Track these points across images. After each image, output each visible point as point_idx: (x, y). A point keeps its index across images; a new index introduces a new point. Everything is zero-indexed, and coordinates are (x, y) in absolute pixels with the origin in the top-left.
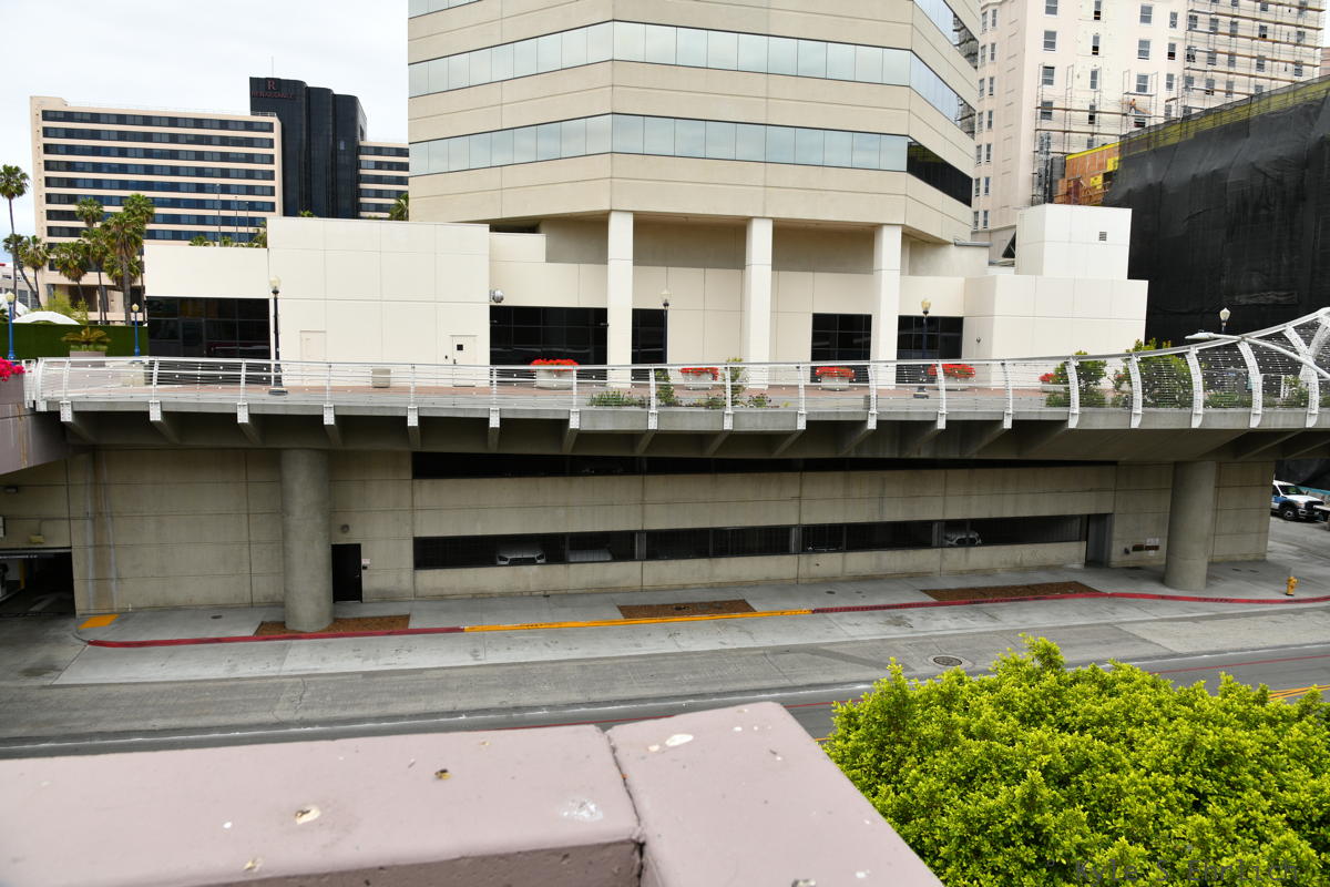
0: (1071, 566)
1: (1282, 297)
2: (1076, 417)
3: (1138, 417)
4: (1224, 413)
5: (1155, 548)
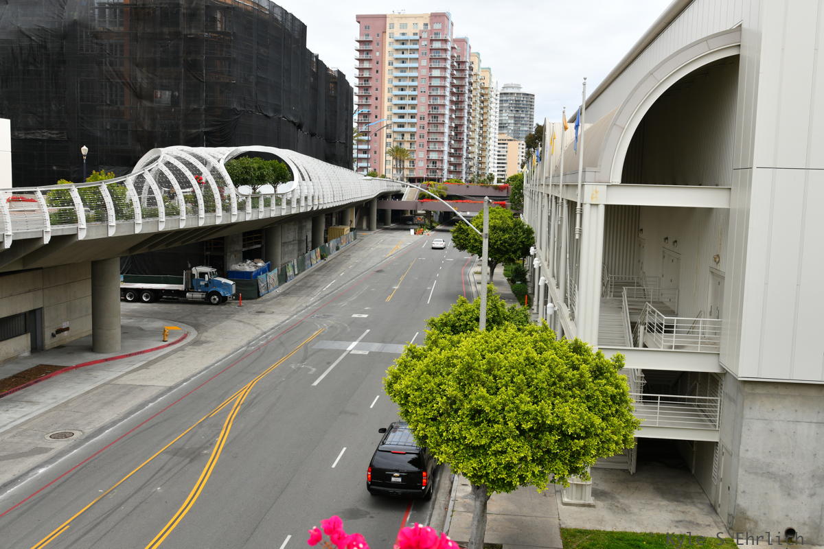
0: (22, 355)
1: (54, 135)
2: (83, 231)
3: (113, 228)
4: (148, 222)
5: (67, 329)
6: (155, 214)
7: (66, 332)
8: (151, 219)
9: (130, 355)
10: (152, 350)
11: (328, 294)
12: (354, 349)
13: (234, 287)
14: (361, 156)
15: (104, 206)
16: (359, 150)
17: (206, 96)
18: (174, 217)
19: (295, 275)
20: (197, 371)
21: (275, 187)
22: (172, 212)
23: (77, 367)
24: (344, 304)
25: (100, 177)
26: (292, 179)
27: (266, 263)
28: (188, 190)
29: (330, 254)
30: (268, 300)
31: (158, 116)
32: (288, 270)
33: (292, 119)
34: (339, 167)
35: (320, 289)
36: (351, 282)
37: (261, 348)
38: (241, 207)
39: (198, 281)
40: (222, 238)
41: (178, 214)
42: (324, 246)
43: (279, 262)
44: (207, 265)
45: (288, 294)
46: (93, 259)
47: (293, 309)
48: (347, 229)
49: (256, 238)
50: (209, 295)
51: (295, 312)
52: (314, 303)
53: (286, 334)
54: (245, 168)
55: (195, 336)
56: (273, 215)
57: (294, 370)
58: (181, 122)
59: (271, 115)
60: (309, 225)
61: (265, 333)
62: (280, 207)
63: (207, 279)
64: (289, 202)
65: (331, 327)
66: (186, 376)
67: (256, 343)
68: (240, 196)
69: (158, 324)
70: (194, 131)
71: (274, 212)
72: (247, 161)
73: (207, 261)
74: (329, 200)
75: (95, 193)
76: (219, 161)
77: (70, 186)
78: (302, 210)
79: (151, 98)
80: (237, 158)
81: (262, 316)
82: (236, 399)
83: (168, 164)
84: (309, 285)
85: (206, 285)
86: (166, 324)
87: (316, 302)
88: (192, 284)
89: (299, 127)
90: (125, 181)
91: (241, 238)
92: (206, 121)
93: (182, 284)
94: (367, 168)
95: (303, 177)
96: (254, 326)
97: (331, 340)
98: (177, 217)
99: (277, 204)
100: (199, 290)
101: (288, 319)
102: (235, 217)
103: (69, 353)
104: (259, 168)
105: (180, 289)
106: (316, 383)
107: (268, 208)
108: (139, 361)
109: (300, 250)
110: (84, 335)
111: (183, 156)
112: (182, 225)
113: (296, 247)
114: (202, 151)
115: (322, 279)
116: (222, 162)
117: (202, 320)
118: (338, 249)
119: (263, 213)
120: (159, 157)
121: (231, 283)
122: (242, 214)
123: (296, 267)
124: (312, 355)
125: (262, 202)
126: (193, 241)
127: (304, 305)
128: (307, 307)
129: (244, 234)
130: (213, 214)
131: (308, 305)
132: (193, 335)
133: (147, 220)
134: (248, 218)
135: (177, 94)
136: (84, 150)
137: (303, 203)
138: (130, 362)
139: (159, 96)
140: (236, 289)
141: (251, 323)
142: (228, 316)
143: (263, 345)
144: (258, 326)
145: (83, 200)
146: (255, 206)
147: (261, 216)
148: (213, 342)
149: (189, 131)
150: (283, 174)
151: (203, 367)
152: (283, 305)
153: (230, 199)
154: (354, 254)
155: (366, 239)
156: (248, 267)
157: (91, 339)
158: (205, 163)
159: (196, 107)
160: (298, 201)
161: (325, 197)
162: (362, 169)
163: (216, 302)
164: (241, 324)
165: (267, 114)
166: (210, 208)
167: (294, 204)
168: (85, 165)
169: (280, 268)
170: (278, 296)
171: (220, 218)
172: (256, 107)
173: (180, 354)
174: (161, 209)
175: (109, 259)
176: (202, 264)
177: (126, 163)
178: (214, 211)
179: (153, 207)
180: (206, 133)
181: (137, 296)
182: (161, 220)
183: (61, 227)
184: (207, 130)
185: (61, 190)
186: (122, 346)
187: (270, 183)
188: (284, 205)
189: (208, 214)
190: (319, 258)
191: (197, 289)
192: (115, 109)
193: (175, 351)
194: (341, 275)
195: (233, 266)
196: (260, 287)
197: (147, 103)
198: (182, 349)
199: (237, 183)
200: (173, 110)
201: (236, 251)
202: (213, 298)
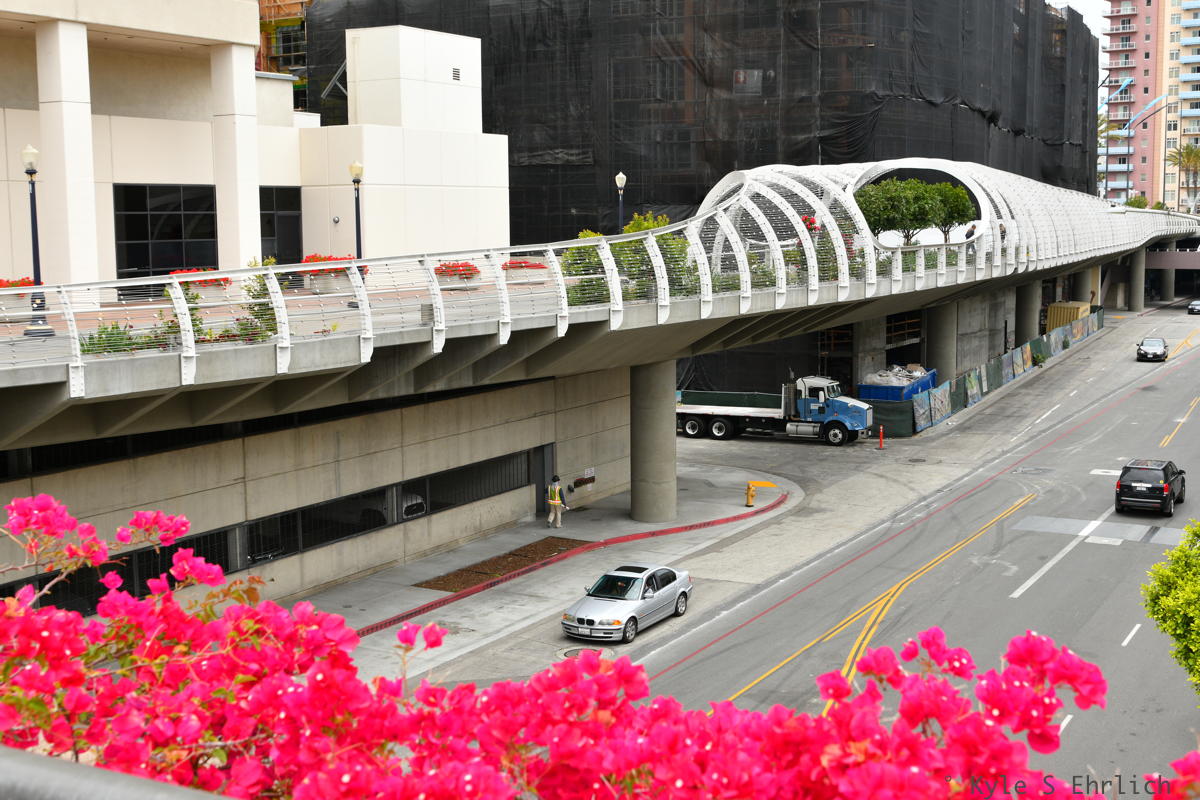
0: (524, 520)
1: (572, 156)
2: (619, 315)
3: (666, 310)
4: (722, 299)
5: (592, 480)
6: (734, 286)
7: (589, 485)
8: (728, 294)
9: (691, 527)
10: (727, 520)
11: (1044, 431)
12: (1093, 533)
13: (870, 414)
14: (1116, 167)
15: (651, 272)
16: (1110, 157)
17: (822, 75)
18: (766, 290)
19: (983, 394)
20: (803, 560)
21: (946, 233)
22: (764, 280)
23: (606, 543)
24: (1075, 449)
25: (646, 224)
26: (978, 217)
27: (928, 371)
28: (789, 242)
29: (1051, 355)
30: (932, 439)
31: (741, 115)
32: (968, 385)
33: (978, 105)
34: (1068, 191)
35: (1029, 420)
36: (1092, 407)
37: (917, 525)
38: (884, 269)
39: (807, 403)
40: (850, 327)
41: (773, 284)
42: (1040, 341)
43: (953, 370)
44: (822, 375)
45: (969, 428)
46: (634, 363)
47: (979, 455)
48: (1084, 308)
49: (911, 326)
50: (826, 427)
51: (980, 462)
52: (1017, 446)
53: (962, 501)
54: (888, 199)
55: (801, 498)
56: (942, 283)
57: (979, 568)
58: (778, 122)
59: (939, 100)
60: (1010, 302)
61: (925, 498)
62: (954, 268)
63: (822, 399)
64: (971, 261)
65: (1049, 491)
66: (784, 568)
67: (908, 517)
68: (881, 250)
69: (738, 477)
70: (801, 137)
71: (944, 278)
72: (895, 187)
73: (822, 368)
74: (1048, 256)
75: (637, 251)
76: (844, 189)
77: (599, 241)
78: (996, 274)
79: (728, 83)
80: (877, 181)
81: (919, 467)
82: (872, 611)
83: (757, 197)
84: (1008, 413)
85: (821, 410)
86: (751, 476)
87: (1021, 444)
88: (796, 407)
89: (992, 118)
90: (685, 229)
91: (884, 326)
92: (822, 118)
93: (780, 408)
94: (1125, 190)
95: (998, 212)
96: (905, 485)
97: (1049, 515)
98: (771, 290)
99: (949, 264)
100: (810, 419)
101: (967, 475)
102: (874, 288)
103: (593, 520)
104: (917, 199)
105: (776, 416)
106: (1017, 594)
107: (933, 271)
108: (707, 538)
109: (992, 347)
110: (618, 490)
111: (782, 183)
112: (781, 304)
113: (986, 343)
114: (816, 172)
115: (1035, 402)
116: (851, 190)
117: (814, 471)
118: (1065, 345)
119: (923, 280)
120: (740, 186)
121: (865, 406)
122: (885, 282)
123: (984, 378)
124: (1011, 542)
125: (921, 261)
126: (799, 332)
127: (999, 450)
128: (1004, 453)
129: (890, 319)
130: (834, 283)
131: (1005, 449)
132: (797, 497)
133: (721, 295)
134: (896, 290)
135: (772, 74)
136: (621, 179)
137: (998, 260)
138: (691, 539)
139: (742, 79)
140: (874, 418)
141: (901, 479)
142: (859, 466)
143: (920, 520)
144: (911, 485)
145: (618, 263)
146: (908, 268)
147: (920, 286)
148: (831, 511)
149: (793, 137)
150: (960, 207)
151: (813, 553)
152: (959, 448)
153: (863, 257)
154: (1098, 357)
155: (1122, 327)
156: (896, 378)
157: (629, 497)
158: (820, 193)
159: (804, 94)
160: (989, 257)
161: (1041, 247)
162: (1115, 192)
163: (837, 441)
164: (882, 481)
165: (933, 99)
166: (828, 273)
167: (981, 262)
168: (621, 205)
169: (954, 382)
170: (951, 431)
171: (845, 291)
172: (912, 87)
173: (774, 529)
174: (745, 275)
175: (657, 363)
176: (814, 373)
177: (687, 198)
178: (836, 277)
179: (731, 273)
180: (822, 139)
181: (703, 427)
182: (745, 295)
183: (583, 309)
184: (826, 133)
185: (584, 248)
186: (678, 512)
187: (937, 225)
188: (962, 264)
189: (825, 284)
190: (1030, 363)
191: (805, 417)
192: (669, 106)
193: (765, 525)
194: (1072, 395)
195: (869, 376)
196: (917, 415)
197: (722, 94)
198: (777, 520)
199: (877, 225)
200: (766, 102)
201: (874, 349)
202: (832, 432)
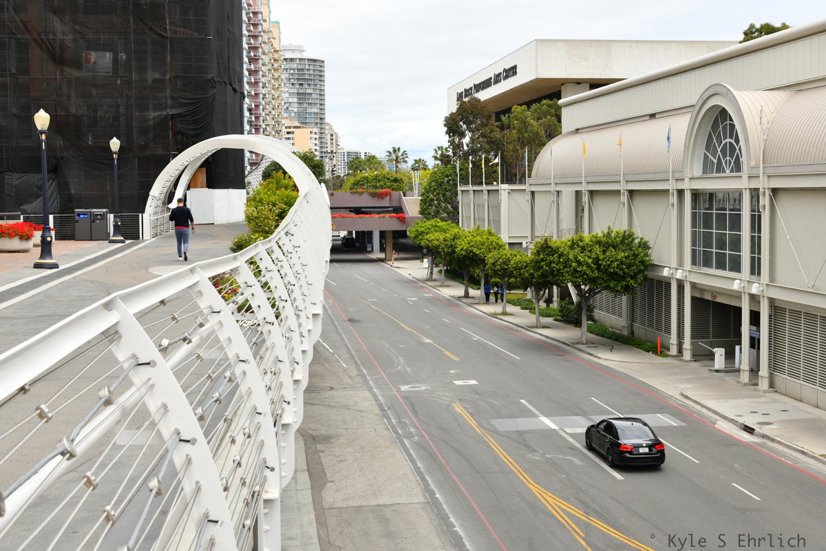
17: (171, 60)
24: (404, 368)
31: (94, 92)
51: (362, 385)
52: (359, 370)
59: (238, 89)
61: (386, 417)
70: (154, 114)
79: (78, 64)
81: (325, 394)
92: (173, 98)
96: (347, 409)
106: (619, 476)
135: (123, 56)
139: (93, 60)
141: (332, 404)
143: (423, 433)
149: (147, 114)
159: (157, 76)
164: (321, 407)
172: (228, 75)
180: (173, 116)
184: (174, 112)
197: (72, 72)
200: (119, 82)
